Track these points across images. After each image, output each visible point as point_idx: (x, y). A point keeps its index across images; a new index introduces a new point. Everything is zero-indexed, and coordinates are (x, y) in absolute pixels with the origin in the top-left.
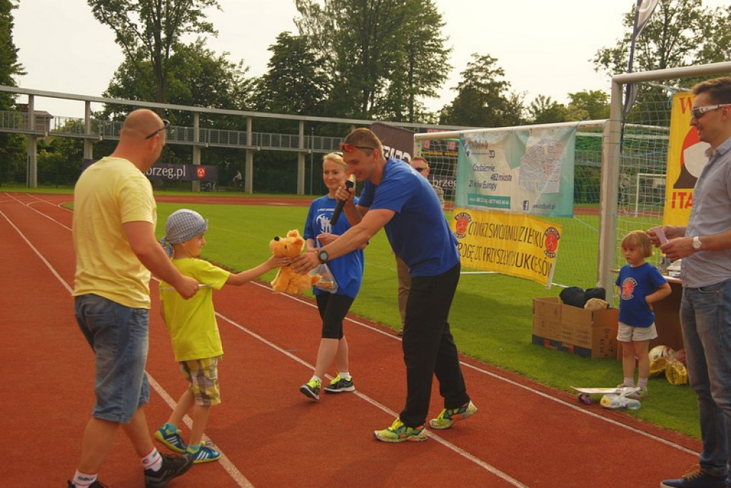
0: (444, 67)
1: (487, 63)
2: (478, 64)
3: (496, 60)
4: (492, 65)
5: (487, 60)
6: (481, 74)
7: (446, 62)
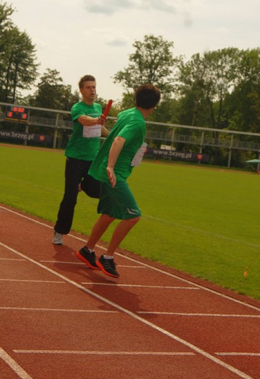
0: (35, 73)
1: (54, 74)
2: (50, 74)
3: (58, 73)
4: (57, 75)
5: (55, 73)
6: (50, 80)
7: (37, 71)
